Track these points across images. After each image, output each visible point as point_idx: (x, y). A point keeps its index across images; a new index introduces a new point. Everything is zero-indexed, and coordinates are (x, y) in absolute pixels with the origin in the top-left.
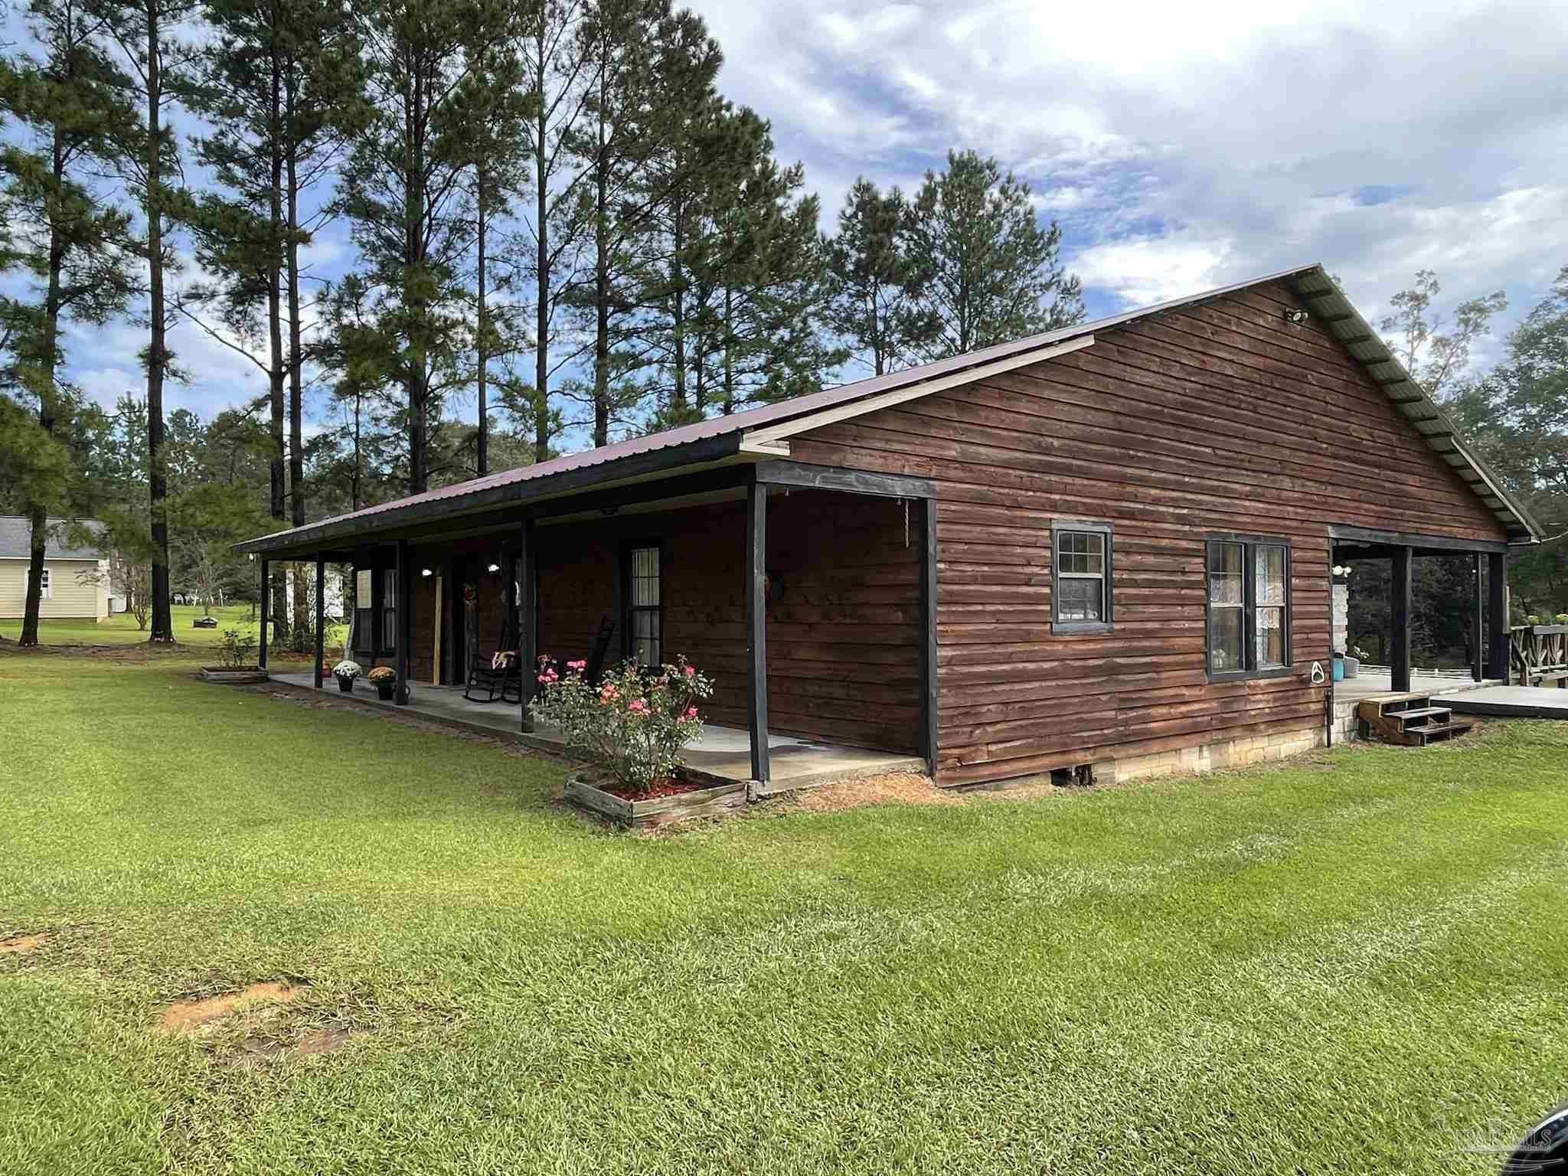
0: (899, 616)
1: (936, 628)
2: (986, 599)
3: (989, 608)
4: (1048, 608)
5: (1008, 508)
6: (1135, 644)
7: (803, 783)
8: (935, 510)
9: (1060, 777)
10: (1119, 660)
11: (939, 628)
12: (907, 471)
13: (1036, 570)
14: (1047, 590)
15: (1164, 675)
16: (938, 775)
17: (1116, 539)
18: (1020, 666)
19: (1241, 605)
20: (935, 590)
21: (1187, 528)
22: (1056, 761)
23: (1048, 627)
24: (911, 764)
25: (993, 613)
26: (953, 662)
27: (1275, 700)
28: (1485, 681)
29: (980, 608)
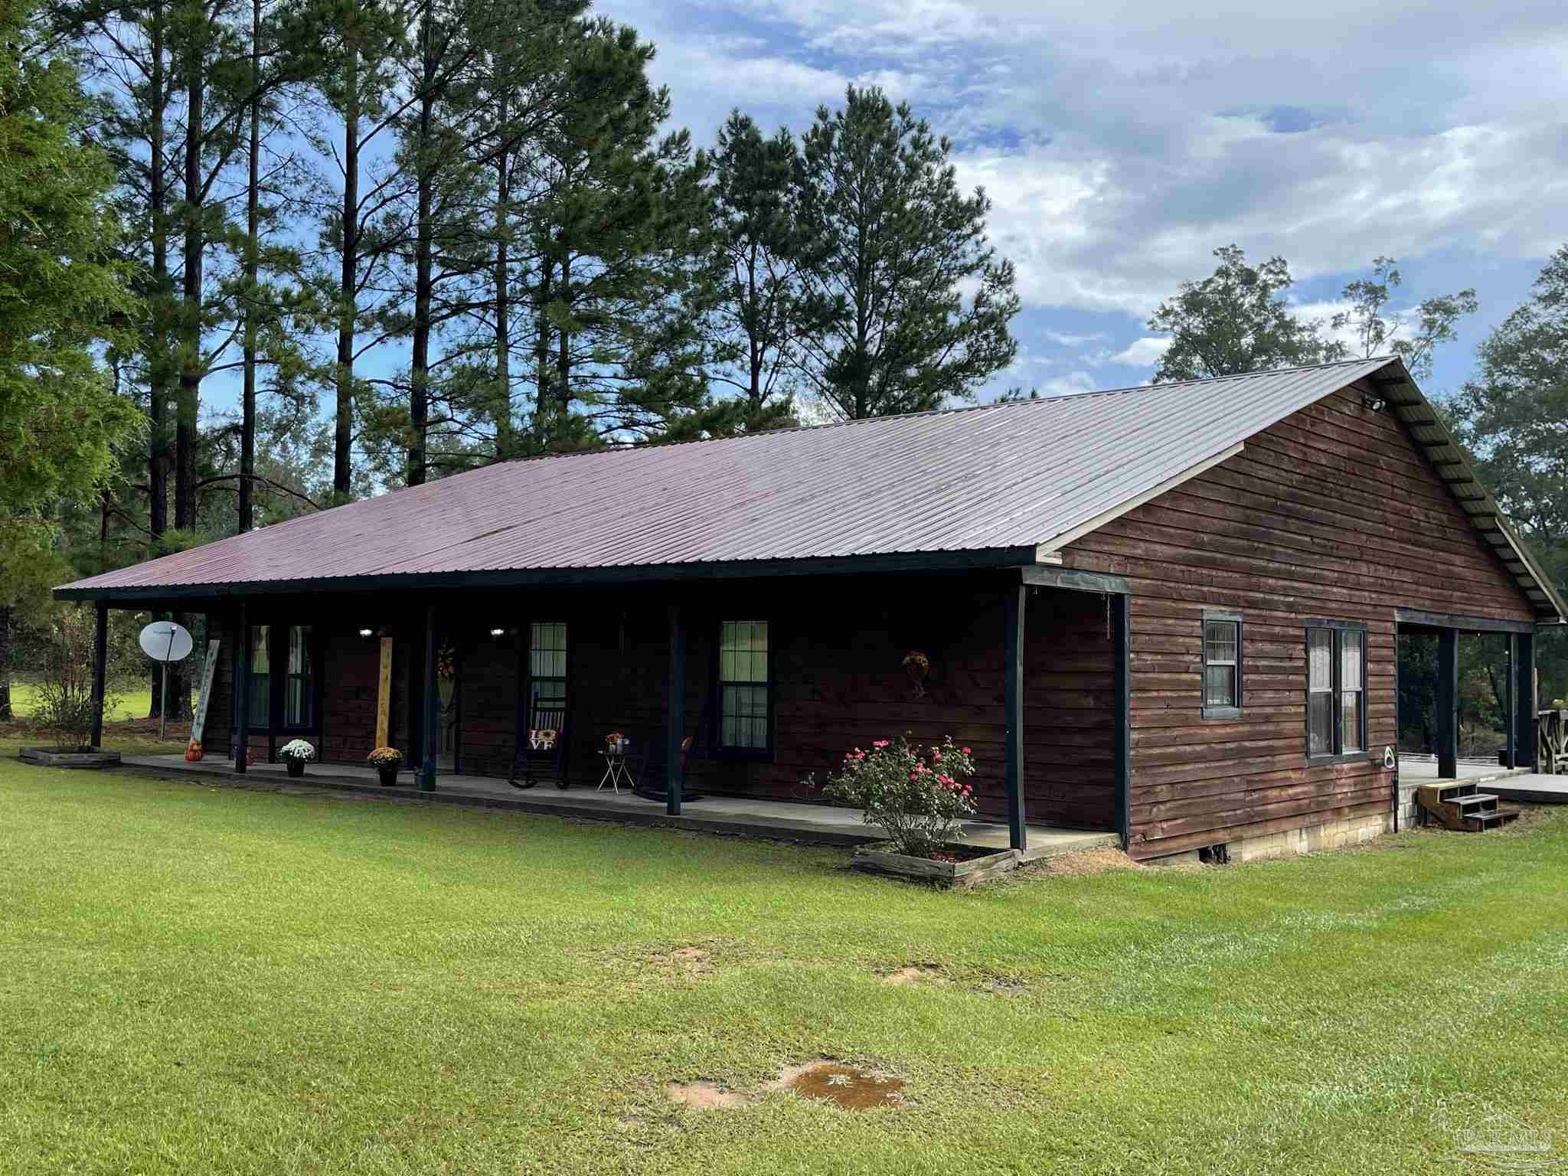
0: (1090, 702)
1: (1129, 713)
2: (1161, 686)
3: (1162, 694)
4: (1199, 694)
5: (1175, 600)
6: (1258, 728)
7: (1046, 852)
8: (1131, 605)
9: (1204, 855)
10: (1247, 744)
11: (1132, 713)
12: (1112, 571)
13: (1191, 658)
14: (1198, 677)
15: (1278, 758)
16: (1131, 848)
17: (1246, 627)
18: (1182, 748)
19: (1330, 690)
20: (1130, 678)
21: (1293, 615)
22: (1202, 840)
23: (1199, 712)
24: (1110, 838)
25: (1164, 698)
26: (1140, 745)
27: (1355, 785)
28: (1516, 769)
29: (1155, 694)
